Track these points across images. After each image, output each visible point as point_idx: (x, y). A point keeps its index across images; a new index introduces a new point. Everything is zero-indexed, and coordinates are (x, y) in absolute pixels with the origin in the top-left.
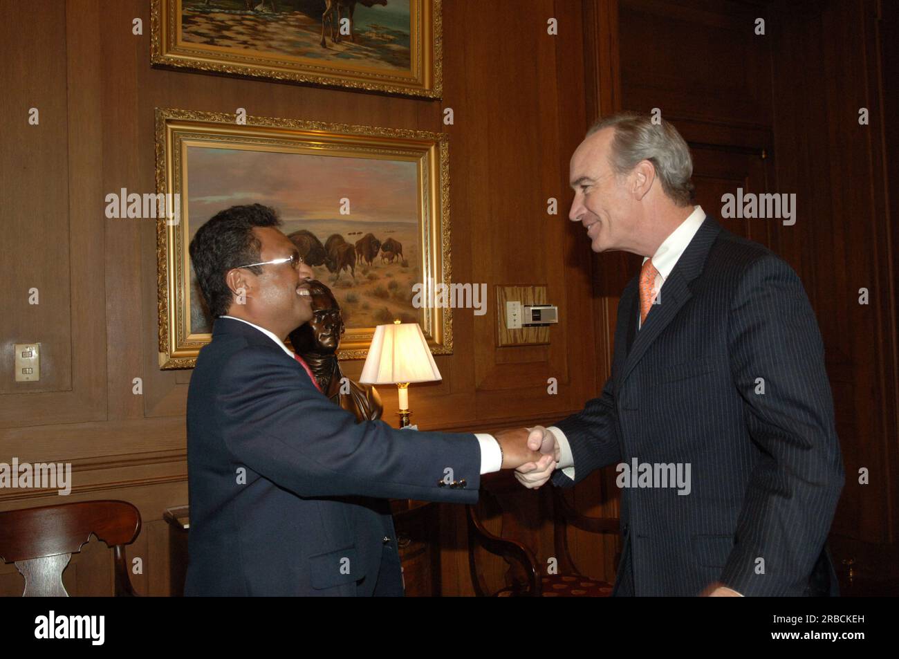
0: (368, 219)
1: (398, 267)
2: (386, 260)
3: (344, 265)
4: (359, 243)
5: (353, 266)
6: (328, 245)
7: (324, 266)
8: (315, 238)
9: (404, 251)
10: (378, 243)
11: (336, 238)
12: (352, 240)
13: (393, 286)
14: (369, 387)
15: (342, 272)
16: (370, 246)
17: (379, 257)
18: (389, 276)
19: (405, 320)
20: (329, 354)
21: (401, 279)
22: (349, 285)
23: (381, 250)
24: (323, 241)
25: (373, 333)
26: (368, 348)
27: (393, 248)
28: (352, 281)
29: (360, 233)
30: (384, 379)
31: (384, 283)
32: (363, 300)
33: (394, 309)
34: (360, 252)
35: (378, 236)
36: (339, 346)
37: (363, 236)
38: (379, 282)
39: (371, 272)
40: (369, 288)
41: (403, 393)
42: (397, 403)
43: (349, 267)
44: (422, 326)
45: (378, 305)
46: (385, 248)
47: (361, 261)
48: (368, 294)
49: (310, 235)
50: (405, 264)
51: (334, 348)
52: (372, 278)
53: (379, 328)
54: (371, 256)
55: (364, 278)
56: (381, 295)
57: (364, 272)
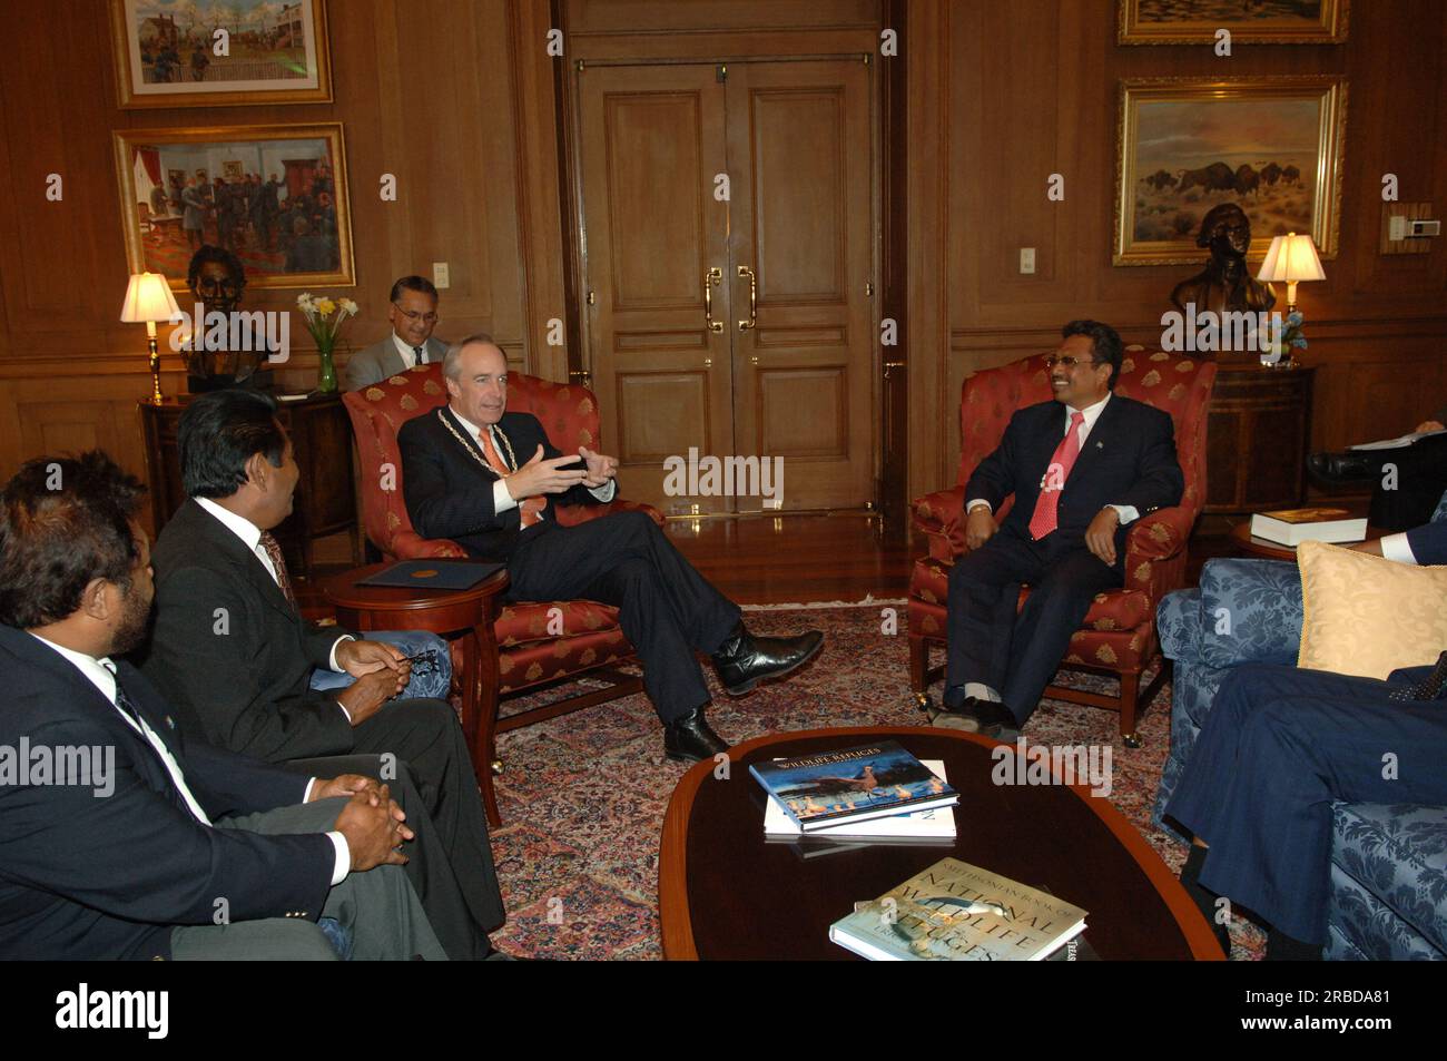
0: (1271, 150)
1: (1296, 189)
2: (1285, 184)
3: (1250, 189)
4: (1264, 171)
5: (1257, 189)
6: (1238, 173)
7: (1234, 190)
8: (1228, 168)
9: (1301, 176)
10: (1279, 171)
11: (1245, 168)
12: (1257, 168)
13: (1289, 204)
14: (1266, 283)
15: (1248, 194)
16: (1272, 173)
17: (1279, 181)
18: (1286, 196)
19: (1299, 232)
20: (1239, 257)
21: (1297, 199)
22: (1252, 205)
23: (1281, 177)
24: (1235, 170)
25: (1270, 243)
26: (1266, 254)
27: (1291, 174)
28: (1255, 201)
29: (1265, 163)
30: (1278, 277)
31: (1282, 202)
32: (1263, 216)
33: (1288, 223)
34: (1265, 178)
35: (1279, 165)
36: (1249, 252)
37: (1268, 164)
38: (1278, 201)
39: (1272, 194)
40: (1268, 207)
41: (1292, 290)
42: (1287, 298)
43: (1254, 191)
44: (1312, 237)
45: (1275, 220)
46: (1285, 174)
47: (1264, 185)
48: (1268, 212)
49: (1223, 165)
50: (1301, 187)
51: (1245, 253)
52: (1272, 199)
53: (1277, 239)
54: (1272, 182)
55: (1266, 200)
56: (1278, 212)
57: (1266, 194)
